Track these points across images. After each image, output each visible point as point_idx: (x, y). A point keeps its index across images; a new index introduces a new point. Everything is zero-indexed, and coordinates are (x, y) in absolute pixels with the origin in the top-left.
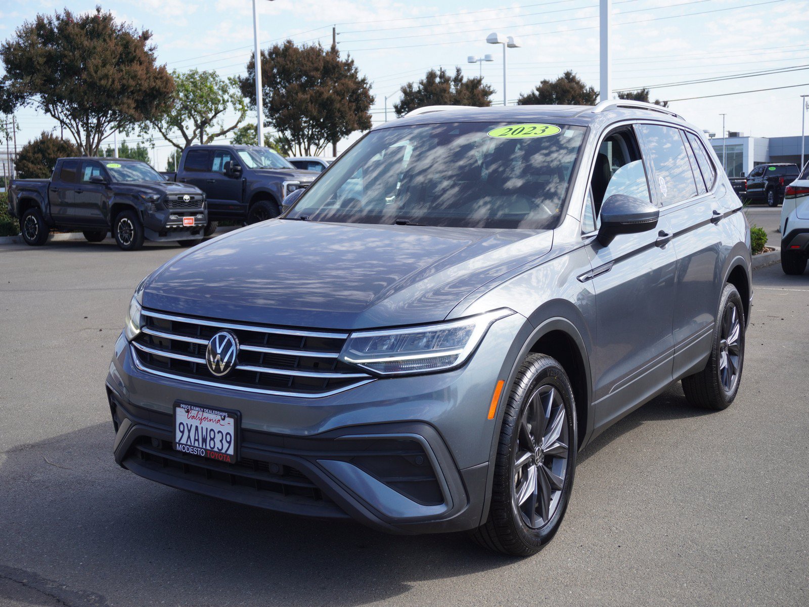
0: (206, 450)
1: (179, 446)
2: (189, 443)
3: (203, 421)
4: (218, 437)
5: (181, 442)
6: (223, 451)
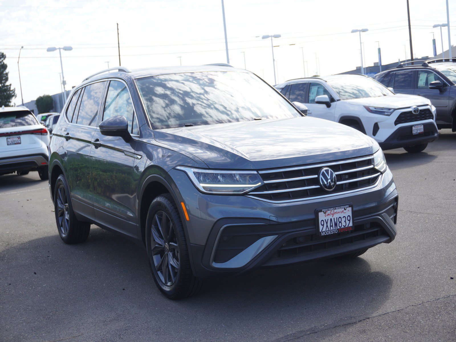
0: (338, 229)
1: (323, 233)
2: (327, 229)
3: (334, 214)
4: (343, 220)
5: (323, 231)
6: (347, 226)
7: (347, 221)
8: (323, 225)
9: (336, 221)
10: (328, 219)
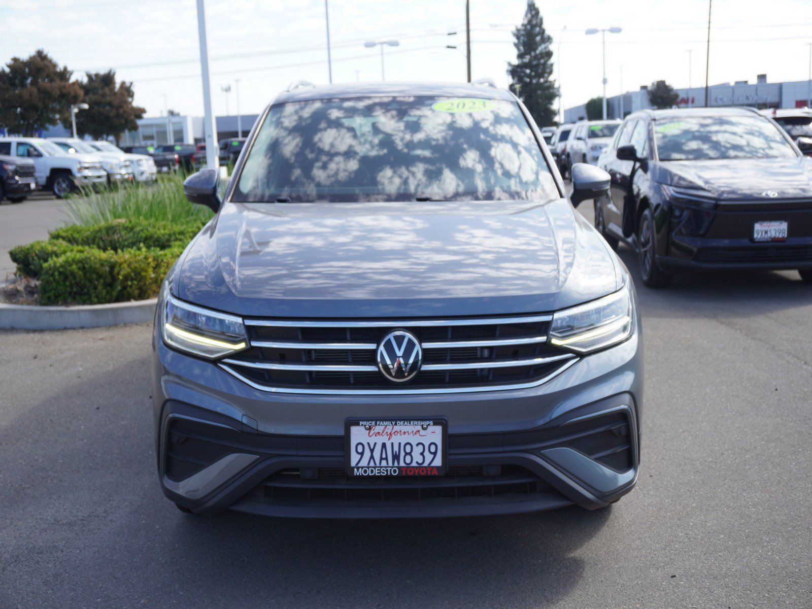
0: (399, 468)
1: (358, 470)
2: (372, 464)
3: (393, 435)
4: (417, 450)
5: (360, 465)
6: (426, 464)
7: (426, 453)
8: (362, 454)
9: (396, 449)
10: (375, 444)
